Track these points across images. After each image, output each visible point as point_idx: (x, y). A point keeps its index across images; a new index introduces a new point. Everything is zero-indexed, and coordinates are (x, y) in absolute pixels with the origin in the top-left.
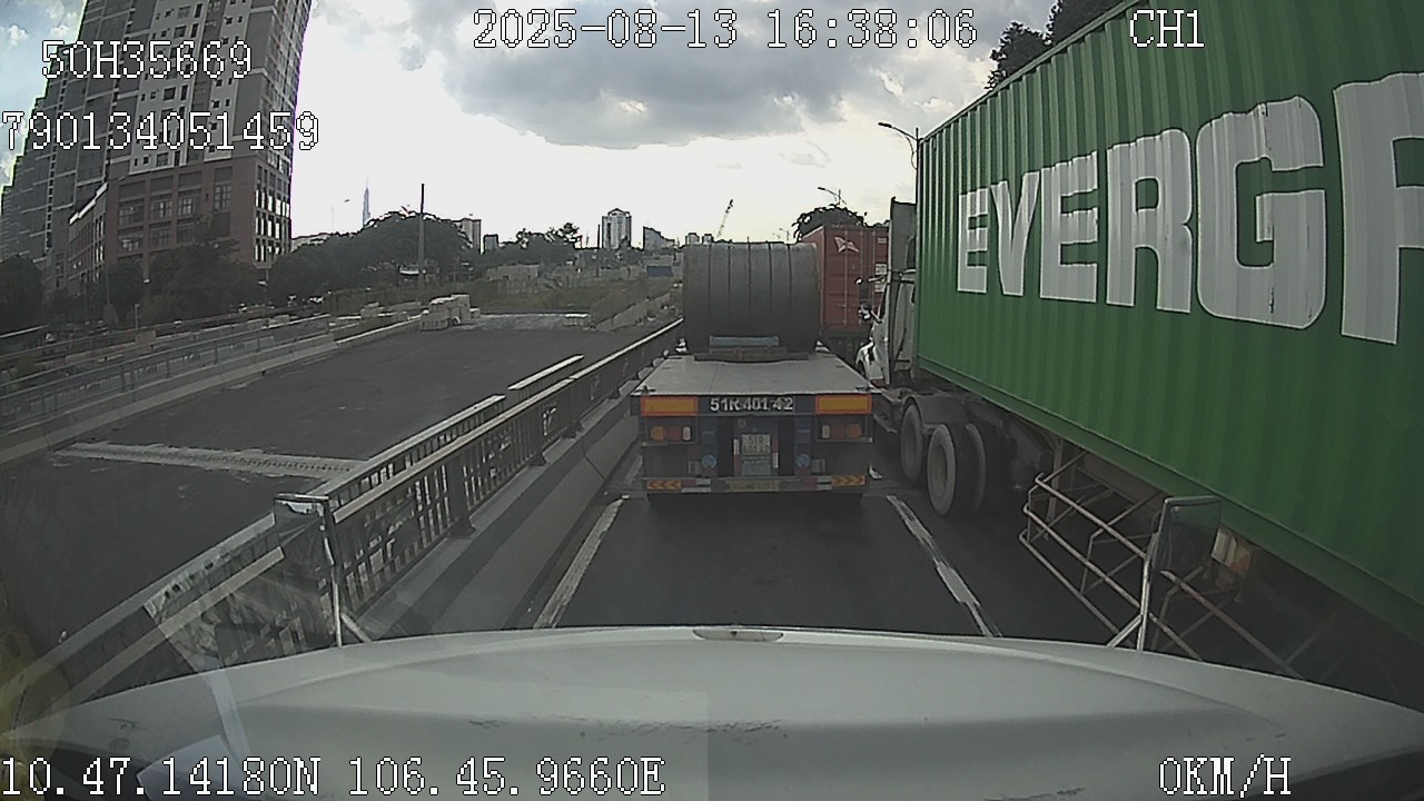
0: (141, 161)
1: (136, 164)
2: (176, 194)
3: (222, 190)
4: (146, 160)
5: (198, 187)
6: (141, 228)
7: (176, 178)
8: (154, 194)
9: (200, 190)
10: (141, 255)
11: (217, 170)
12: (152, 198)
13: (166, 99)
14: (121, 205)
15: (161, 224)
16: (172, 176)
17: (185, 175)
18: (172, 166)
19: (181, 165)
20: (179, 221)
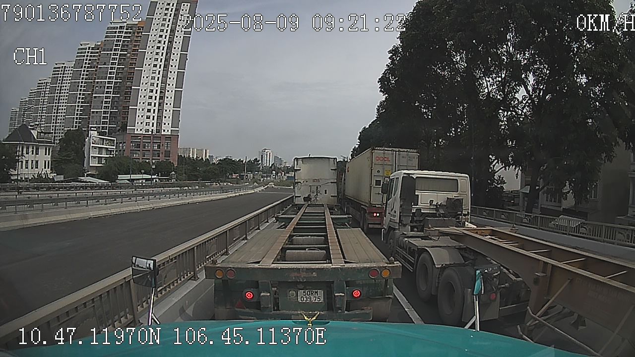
0: (139, 130)
1: (137, 130)
2: (152, 142)
3: (167, 144)
4: (141, 130)
5: (159, 141)
6: (139, 150)
7: (152, 138)
9: (160, 143)
10: (139, 159)
11: (166, 137)
12: (143, 142)
13: (148, 112)
14: (131, 142)
16: (150, 137)
17: (155, 137)
18: (151, 133)
19: (153, 134)
20: (153, 151)
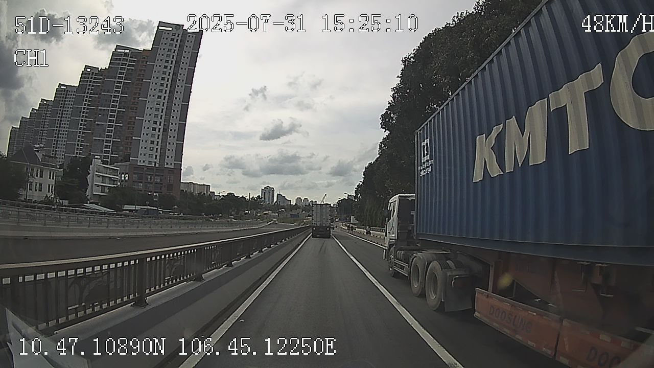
1: (140, 161)
2: (154, 175)
3: (170, 178)
4: (144, 162)
5: (162, 174)
6: (141, 182)
7: (155, 171)
8: (147, 173)
9: (163, 176)
11: (169, 171)
13: (151, 143)
14: (134, 173)
15: (149, 183)
16: (153, 169)
17: (157, 169)
18: (153, 166)
19: (157, 166)
20: (155, 183)
